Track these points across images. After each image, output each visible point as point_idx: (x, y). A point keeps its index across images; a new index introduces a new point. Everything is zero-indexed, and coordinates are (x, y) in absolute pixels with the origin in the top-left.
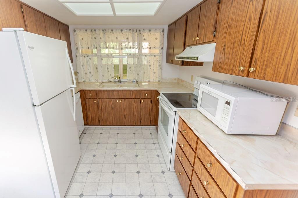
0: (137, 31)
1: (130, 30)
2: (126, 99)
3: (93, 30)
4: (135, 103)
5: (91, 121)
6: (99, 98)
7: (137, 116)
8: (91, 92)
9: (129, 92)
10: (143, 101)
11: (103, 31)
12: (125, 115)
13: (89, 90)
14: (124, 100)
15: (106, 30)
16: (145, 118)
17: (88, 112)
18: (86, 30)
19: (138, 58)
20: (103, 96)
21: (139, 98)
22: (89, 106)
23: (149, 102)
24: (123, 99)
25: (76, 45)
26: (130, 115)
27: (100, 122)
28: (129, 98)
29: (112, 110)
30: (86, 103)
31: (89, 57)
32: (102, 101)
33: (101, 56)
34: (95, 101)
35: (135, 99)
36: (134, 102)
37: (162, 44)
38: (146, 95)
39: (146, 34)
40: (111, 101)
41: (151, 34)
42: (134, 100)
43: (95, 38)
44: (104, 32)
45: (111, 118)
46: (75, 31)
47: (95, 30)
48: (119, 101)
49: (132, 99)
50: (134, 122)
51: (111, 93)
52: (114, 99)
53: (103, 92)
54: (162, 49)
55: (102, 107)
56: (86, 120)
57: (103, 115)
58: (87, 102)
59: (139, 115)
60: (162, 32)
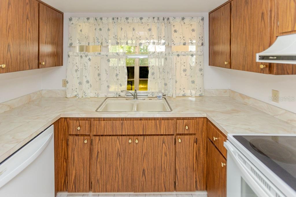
0: (164, 19)
1: (154, 18)
2: (148, 135)
3: (98, 18)
4: (164, 144)
5: (75, 183)
6: (95, 134)
7: (167, 171)
8: (81, 121)
9: (153, 121)
10: (180, 141)
11: (113, 19)
12: (144, 170)
13: (77, 119)
14: (144, 139)
15: (118, 18)
16: (185, 176)
17: (70, 164)
18: (88, 19)
19: (166, 59)
20: (103, 129)
21: (172, 133)
22: (73, 150)
23: (192, 141)
24: (141, 135)
25: (70, 40)
26: (155, 169)
27: (93, 187)
28: (154, 134)
29: (118, 159)
30: (67, 145)
31: (88, 58)
32: (99, 140)
33: (107, 56)
34: (86, 142)
35: (165, 135)
36: (164, 142)
37: (202, 38)
38: (187, 128)
39: (177, 24)
40: (118, 141)
41: (184, 23)
42: (164, 138)
43: (100, 29)
44: (114, 21)
45: (115, 177)
46: (70, 19)
47: (101, 19)
48: (133, 141)
49: (158, 135)
50: (163, 185)
51: (118, 123)
52: (124, 135)
53: (103, 122)
54: (202, 44)
55: (98, 152)
56: (65, 181)
57: (99, 171)
58: (70, 143)
59: (173, 170)
60: (201, 21)
